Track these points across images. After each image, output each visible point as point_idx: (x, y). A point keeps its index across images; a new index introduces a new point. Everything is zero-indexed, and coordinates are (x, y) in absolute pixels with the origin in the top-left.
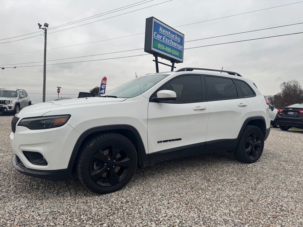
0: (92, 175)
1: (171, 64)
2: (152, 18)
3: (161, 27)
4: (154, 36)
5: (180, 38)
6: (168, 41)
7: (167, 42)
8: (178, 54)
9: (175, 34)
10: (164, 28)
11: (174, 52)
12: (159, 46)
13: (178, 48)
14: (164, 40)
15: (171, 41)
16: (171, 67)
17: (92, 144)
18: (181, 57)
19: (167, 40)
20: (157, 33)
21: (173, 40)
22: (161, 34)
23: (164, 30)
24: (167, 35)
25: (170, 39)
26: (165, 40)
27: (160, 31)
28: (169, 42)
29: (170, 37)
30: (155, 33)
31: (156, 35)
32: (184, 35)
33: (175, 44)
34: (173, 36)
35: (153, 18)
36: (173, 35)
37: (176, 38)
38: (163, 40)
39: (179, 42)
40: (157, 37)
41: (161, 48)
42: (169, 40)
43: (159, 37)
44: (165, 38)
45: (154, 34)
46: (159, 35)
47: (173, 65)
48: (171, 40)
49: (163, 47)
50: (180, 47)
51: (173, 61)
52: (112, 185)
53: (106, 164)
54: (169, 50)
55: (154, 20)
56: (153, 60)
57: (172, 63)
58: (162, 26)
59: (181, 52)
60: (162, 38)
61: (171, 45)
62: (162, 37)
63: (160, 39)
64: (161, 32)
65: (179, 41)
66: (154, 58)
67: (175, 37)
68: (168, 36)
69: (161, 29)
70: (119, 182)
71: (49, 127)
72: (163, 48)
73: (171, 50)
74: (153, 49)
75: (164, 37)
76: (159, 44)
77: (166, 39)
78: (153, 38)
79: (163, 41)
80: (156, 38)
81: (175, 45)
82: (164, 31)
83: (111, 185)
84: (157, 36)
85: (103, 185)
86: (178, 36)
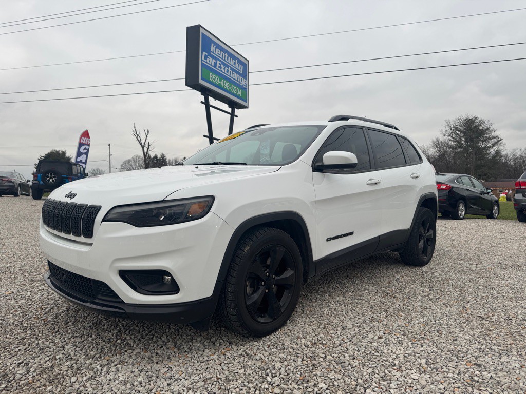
0: (248, 303)
1: (229, 110)
2: (198, 27)
3: (212, 45)
4: (202, 60)
5: (242, 67)
6: (224, 69)
7: (223, 71)
8: (240, 93)
9: (234, 58)
10: (218, 47)
11: (235, 89)
12: (212, 77)
13: (239, 82)
14: (219, 67)
15: (229, 70)
16: (230, 116)
17: (248, 248)
18: (245, 98)
19: (223, 67)
20: (207, 54)
21: (232, 69)
22: (213, 57)
23: (217, 49)
24: (222, 59)
25: (228, 66)
26: (221, 67)
27: (212, 50)
28: (226, 72)
29: (228, 62)
30: (204, 53)
31: (206, 58)
32: (248, 61)
33: (235, 76)
34: (232, 62)
35: (201, 28)
36: (231, 59)
37: (237, 65)
38: (217, 67)
39: (241, 72)
40: (208, 62)
41: (215, 82)
42: (226, 68)
43: (210, 61)
44: (219, 64)
45: (202, 55)
46: (211, 58)
47: (233, 111)
48: (230, 68)
49: (217, 80)
50: (242, 82)
51: (234, 105)
52: (274, 320)
53: (263, 283)
54: (226, 85)
55: (202, 30)
56: (202, 102)
57: (231, 109)
58: (215, 43)
59: (245, 90)
60: (215, 64)
61: (230, 76)
62: (215, 61)
63: (213, 64)
64: (213, 52)
65: (242, 70)
66: (202, 98)
67: (235, 63)
68: (225, 60)
69: (213, 48)
70: (282, 313)
71: (179, 220)
72: (218, 82)
73: (230, 86)
74: (201, 82)
75: (218, 62)
76: (211, 74)
77: (222, 65)
78: (202, 63)
79: (217, 69)
80: (206, 62)
81: (235, 78)
82: (218, 52)
83: (271, 320)
84: (208, 59)
85: (262, 321)
86: (240, 62)
